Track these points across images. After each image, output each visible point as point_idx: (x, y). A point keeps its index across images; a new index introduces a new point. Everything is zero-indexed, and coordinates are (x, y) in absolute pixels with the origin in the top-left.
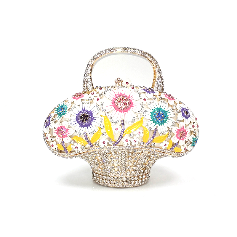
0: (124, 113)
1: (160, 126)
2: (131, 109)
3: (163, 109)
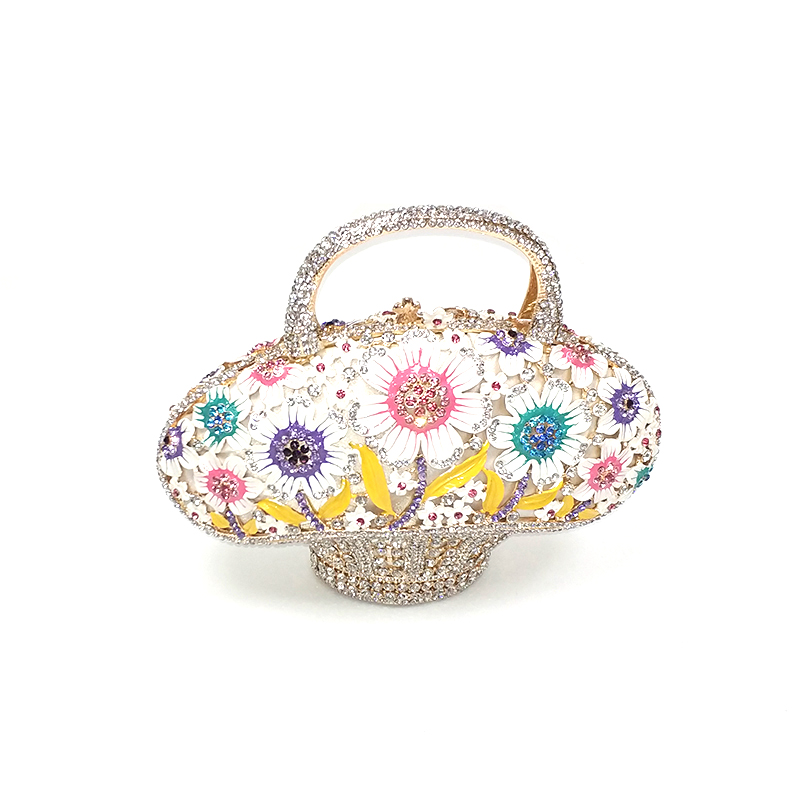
0: (426, 435)
1: (540, 463)
2: (450, 420)
3: (555, 407)
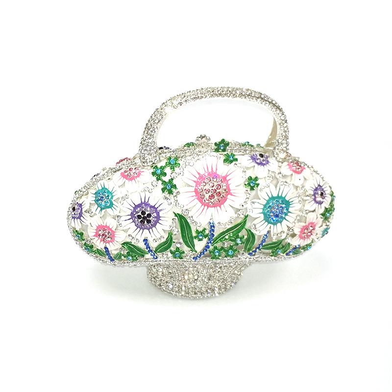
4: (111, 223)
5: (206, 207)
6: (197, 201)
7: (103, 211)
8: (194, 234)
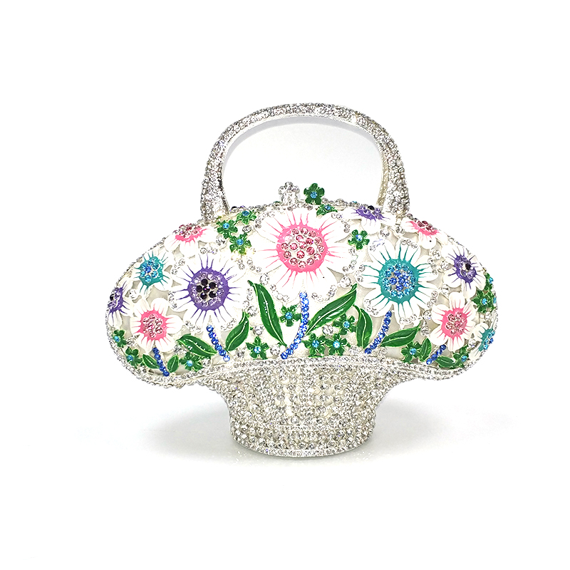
4: (161, 305)
5: (294, 272)
6: (280, 262)
7: (151, 287)
8: (279, 314)
